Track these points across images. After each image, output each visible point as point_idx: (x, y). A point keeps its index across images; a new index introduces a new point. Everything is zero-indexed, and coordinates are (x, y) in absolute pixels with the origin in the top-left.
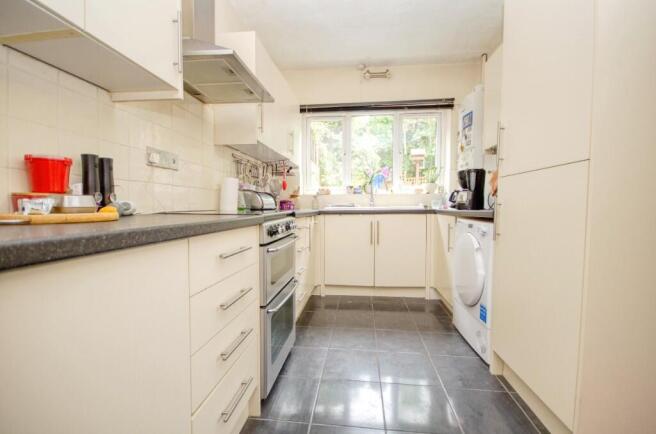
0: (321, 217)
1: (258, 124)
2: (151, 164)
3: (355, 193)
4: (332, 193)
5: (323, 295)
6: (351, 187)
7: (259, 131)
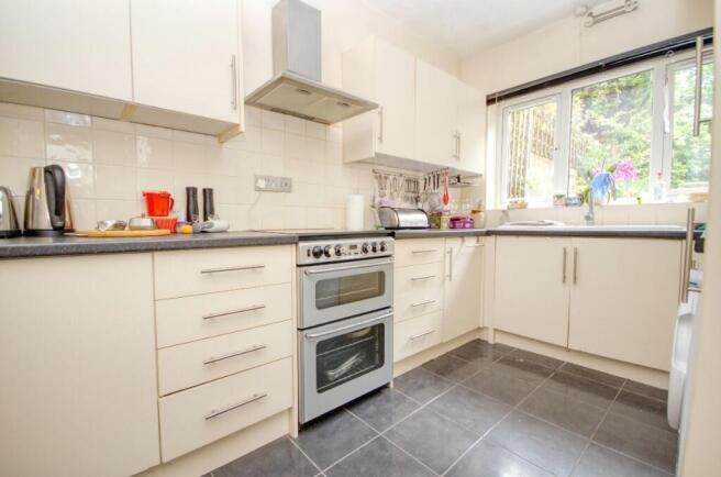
0: (491, 239)
1: (376, 134)
2: (259, 189)
3: (567, 205)
4: (530, 206)
5: (491, 341)
6: (560, 197)
7: (377, 141)
